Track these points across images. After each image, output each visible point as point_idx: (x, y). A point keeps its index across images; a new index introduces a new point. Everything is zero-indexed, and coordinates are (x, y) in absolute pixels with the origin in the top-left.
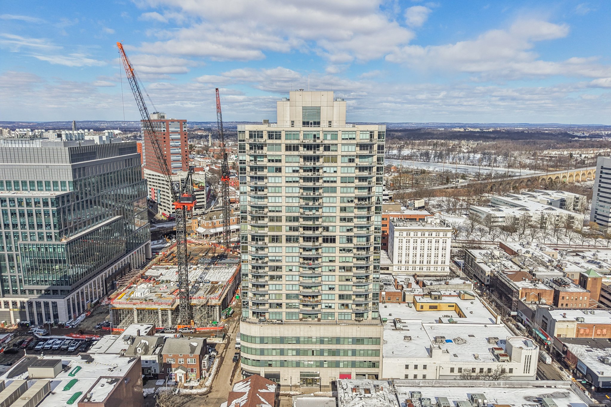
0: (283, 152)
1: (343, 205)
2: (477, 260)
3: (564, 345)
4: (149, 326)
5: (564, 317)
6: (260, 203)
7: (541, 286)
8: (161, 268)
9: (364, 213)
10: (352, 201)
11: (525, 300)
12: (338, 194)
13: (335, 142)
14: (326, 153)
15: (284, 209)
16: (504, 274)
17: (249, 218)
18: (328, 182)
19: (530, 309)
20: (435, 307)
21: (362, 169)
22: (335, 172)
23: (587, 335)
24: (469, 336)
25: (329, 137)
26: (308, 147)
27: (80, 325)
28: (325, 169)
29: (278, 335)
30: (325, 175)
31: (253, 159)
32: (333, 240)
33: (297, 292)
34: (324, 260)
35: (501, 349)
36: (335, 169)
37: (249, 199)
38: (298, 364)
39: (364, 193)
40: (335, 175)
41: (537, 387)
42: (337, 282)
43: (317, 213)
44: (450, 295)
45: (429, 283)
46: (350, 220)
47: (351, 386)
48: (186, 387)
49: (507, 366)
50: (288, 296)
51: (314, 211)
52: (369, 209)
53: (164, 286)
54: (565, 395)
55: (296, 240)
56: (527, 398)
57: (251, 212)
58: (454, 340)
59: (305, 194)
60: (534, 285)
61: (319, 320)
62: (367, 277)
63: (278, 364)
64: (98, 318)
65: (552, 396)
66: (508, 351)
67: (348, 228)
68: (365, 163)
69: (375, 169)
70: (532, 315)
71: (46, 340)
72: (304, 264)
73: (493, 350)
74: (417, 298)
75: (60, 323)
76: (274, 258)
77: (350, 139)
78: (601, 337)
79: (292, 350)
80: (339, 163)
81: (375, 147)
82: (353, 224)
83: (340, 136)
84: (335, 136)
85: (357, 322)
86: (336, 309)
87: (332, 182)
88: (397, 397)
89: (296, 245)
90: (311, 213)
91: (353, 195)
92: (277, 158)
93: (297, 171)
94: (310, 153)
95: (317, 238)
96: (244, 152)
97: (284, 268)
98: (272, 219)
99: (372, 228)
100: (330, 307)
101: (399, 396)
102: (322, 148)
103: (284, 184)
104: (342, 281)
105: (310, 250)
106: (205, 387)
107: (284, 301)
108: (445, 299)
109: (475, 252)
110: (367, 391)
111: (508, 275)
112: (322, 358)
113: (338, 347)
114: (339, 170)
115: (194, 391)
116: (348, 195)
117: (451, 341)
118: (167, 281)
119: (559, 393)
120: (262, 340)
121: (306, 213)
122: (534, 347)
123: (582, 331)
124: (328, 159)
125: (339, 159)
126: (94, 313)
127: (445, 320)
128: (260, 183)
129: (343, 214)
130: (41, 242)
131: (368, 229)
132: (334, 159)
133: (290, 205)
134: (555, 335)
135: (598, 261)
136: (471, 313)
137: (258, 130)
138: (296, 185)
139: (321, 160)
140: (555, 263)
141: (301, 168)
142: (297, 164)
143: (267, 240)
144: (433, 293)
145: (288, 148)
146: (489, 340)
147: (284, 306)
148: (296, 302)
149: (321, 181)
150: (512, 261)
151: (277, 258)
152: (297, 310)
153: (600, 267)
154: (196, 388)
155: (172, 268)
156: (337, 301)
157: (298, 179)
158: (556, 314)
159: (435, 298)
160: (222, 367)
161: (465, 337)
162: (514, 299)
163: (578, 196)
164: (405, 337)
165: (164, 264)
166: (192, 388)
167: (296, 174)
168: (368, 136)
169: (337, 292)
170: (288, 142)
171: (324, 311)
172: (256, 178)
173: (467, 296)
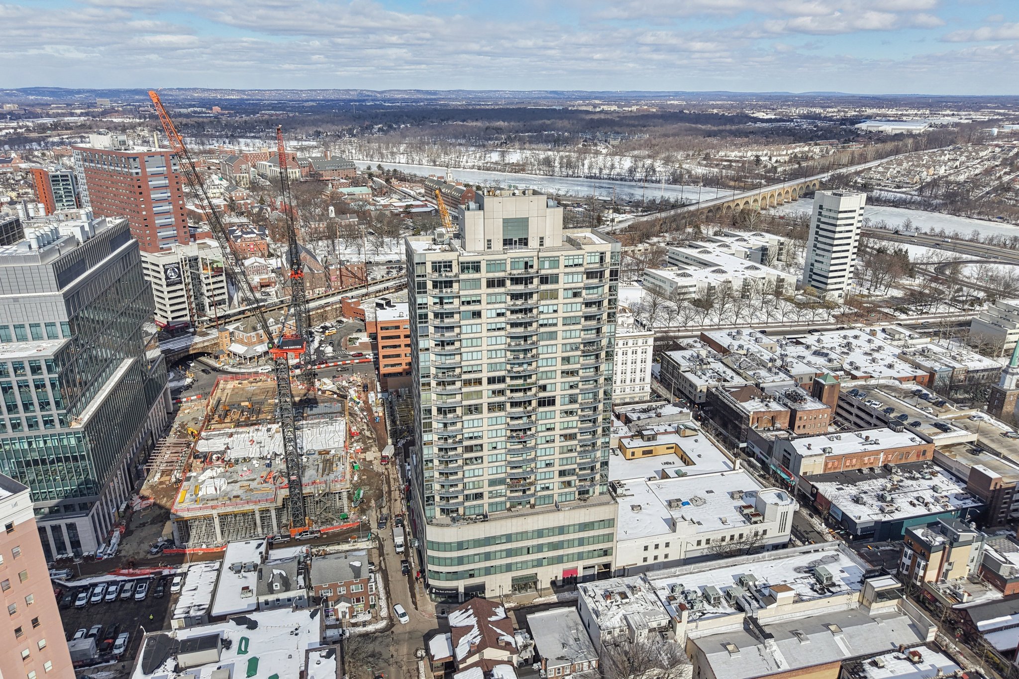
0: (484, 290)
1: (566, 355)
2: (682, 369)
3: (813, 486)
4: (260, 542)
5: (809, 449)
6: (449, 361)
7: (775, 406)
8: (219, 435)
9: (591, 361)
10: (577, 349)
11: (757, 427)
12: (560, 341)
13: (555, 271)
14: (544, 287)
15: (485, 368)
16: (727, 391)
17: (433, 383)
18: (546, 325)
19: (765, 440)
20: (650, 452)
21: (588, 304)
22: (555, 311)
23: (835, 468)
24: (707, 492)
25: (547, 265)
26: (516, 281)
27: (119, 551)
28: (541, 309)
29: (482, 536)
30: (542, 316)
31: (438, 300)
32: (551, 402)
33: (503, 475)
34: (539, 429)
35: (750, 507)
36: (555, 308)
37: (433, 357)
38: (509, 568)
39: (592, 336)
40: (555, 315)
41: (804, 553)
42: (557, 456)
43: (529, 368)
44: (666, 432)
45: (634, 416)
46: (573, 373)
47: (600, 592)
48: (355, 625)
49: (760, 528)
50: (492, 483)
51: (525, 366)
52: (597, 356)
53: (245, 469)
54: (835, 559)
55: (501, 406)
56: (798, 570)
57: (436, 376)
58: (691, 500)
59: (513, 344)
60: (766, 405)
61: (533, 506)
62: (594, 444)
63: (483, 572)
64: (143, 534)
65: (822, 561)
66: (759, 509)
67: (572, 384)
68: (593, 296)
69: (606, 303)
70: (769, 447)
71: (85, 588)
72: (512, 437)
73: (741, 509)
74: (625, 442)
75: (86, 554)
76: (471, 435)
77: (576, 265)
78: (850, 469)
79: (501, 551)
80: (561, 300)
81: (607, 274)
82: (578, 379)
83: (563, 262)
84: (555, 262)
85: (582, 503)
86: (556, 491)
87: (550, 325)
88: (657, 595)
89: (503, 413)
90: (521, 369)
91: (580, 340)
92: (474, 299)
93: (503, 314)
94: (520, 288)
95: (530, 402)
96: (426, 292)
97: (485, 447)
98: (467, 383)
99: (601, 380)
100: (548, 488)
101: (658, 593)
102: (536, 281)
103: (485, 333)
104: (563, 453)
105: (521, 418)
106: (382, 619)
107: (486, 489)
108: (662, 439)
109: (676, 355)
110: (624, 595)
111: (731, 393)
112: (540, 556)
113: (561, 538)
114: (561, 309)
115: (370, 628)
116: (571, 341)
117: (688, 504)
118: (244, 459)
119: (828, 557)
120: (460, 546)
121: (514, 370)
122: (789, 500)
123: (830, 466)
124: (544, 296)
125: (561, 293)
126: (132, 527)
127: (670, 471)
128: (448, 335)
129: (566, 367)
130: (34, 433)
131: (596, 381)
132: (554, 295)
133: (493, 361)
134: (801, 474)
135: (825, 351)
136: (699, 456)
137: (445, 260)
138: (502, 333)
139: (535, 296)
140: (779, 363)
141: (508, 310)
142: (503, 305)
143: (459, 411)
144: (645, 433)
145: (491, 284)
146: (732, 496)
147: (486, 495)
148: (502, 488)
149: (535, 325)
150: (722, 362)
151: (476, 434)
152: (503, 499)
153: (830, 361)
154: (370, 623)
155: (237, 433)
156: (557, 479)
157: (503, 325)
158: (799, 445)
159: (649, 440)
160: (391, 585)
161: (702, 494)
162: (743, 426)
163: (782, 239)
164: (633, 507)
165: (218, 426)
166: (364, 624)
167: (502, 319)
168: (597, 259)
169: (557, 468)
170: (491, 275)
171: (539, 494)
172: (443, 328)
173: (688, 432)
